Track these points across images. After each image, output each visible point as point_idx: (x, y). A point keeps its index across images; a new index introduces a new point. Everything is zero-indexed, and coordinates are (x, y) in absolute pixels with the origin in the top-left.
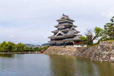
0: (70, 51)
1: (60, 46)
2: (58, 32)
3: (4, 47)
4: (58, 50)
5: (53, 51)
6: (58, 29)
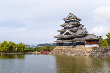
0: (82, 51)
1: (68, 46)
2: (65, 31)
3: (4, 47)
4: (66, 50)
5: (60, 51)
6: (65, 28)
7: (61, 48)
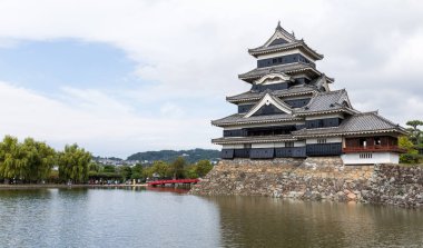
0: (329, 180)
1: (272, 159)
2: (258, 101)
3: (7, 160)
4: (262, 177)
5: (238, 180)
6: (256, 88)
7: (243, 170)
